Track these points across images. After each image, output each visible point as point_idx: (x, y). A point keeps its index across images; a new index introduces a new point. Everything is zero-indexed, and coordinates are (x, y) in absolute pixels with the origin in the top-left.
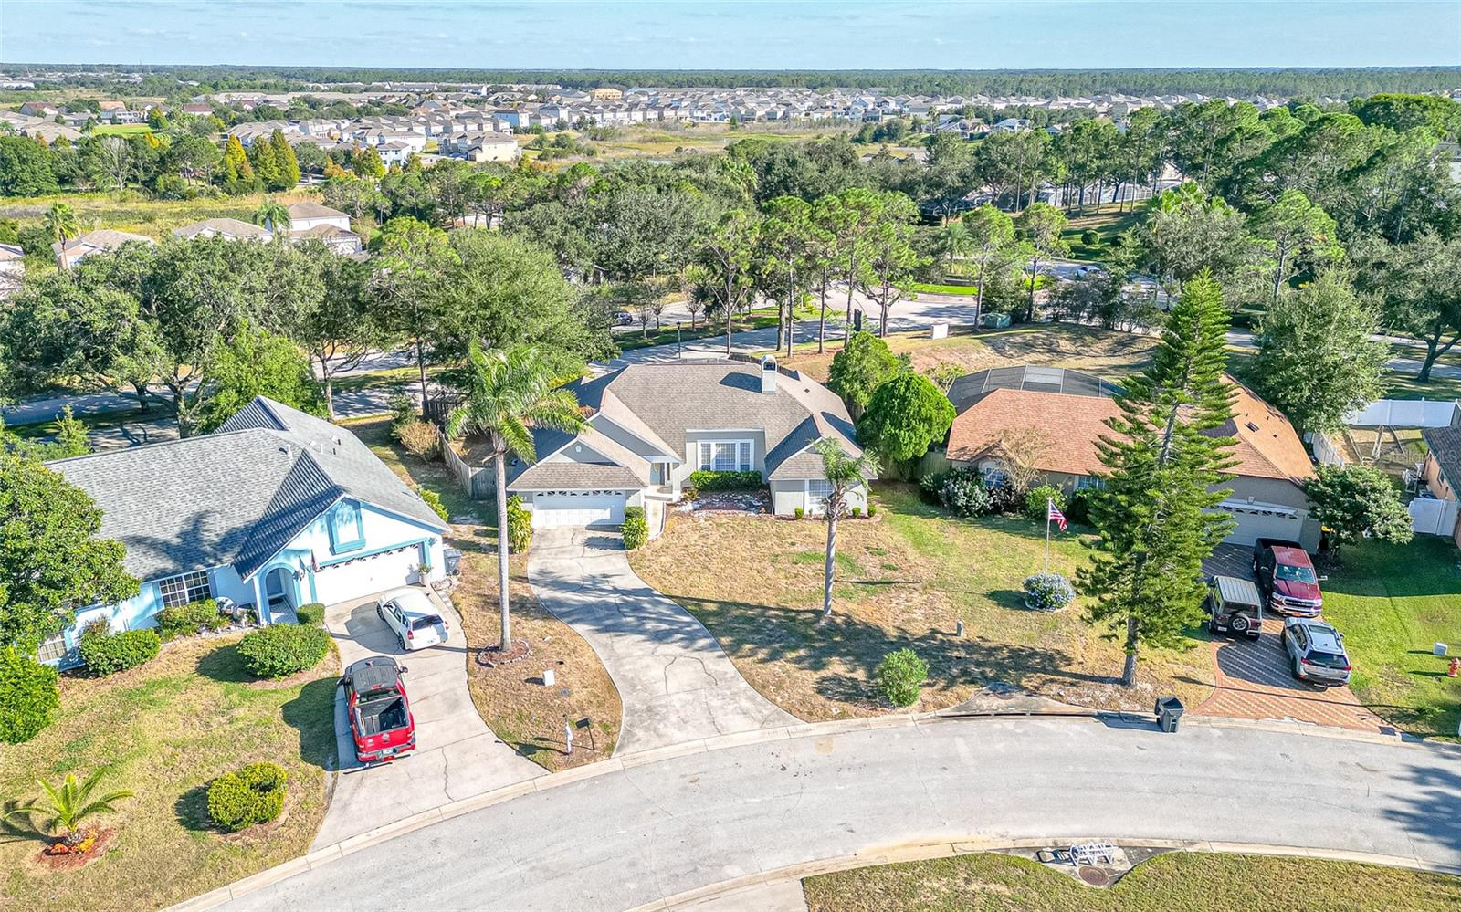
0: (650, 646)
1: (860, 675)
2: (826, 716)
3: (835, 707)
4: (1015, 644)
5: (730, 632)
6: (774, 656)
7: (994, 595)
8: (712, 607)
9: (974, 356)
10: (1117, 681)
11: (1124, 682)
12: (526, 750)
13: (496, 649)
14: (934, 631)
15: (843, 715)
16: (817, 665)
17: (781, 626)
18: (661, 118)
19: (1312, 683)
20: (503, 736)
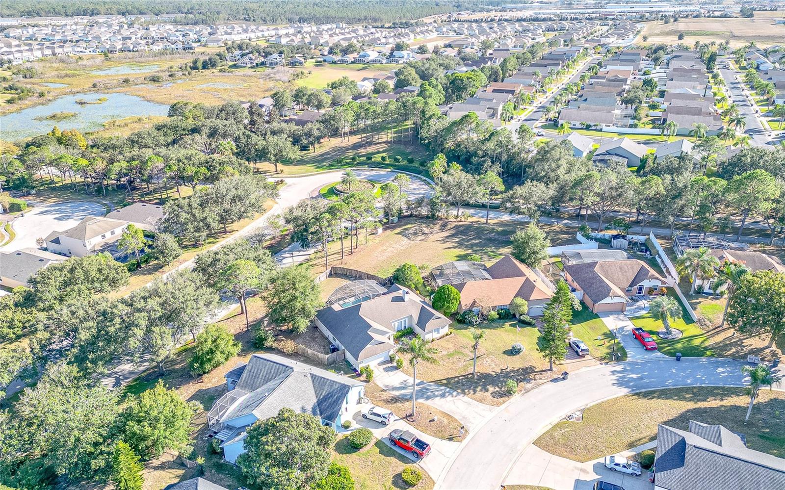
0: (443, 400)
1: (497, 389)
2: (501, 404)
3: (501, 400)
4: (521, 366)
5: (458, 388)
6: (475, 392)
7: (505, 353)
8: (445, 382)
9: (403, 243)
10: (549, 370)
11: (551, 370)
12: (451, 439)
13: (411, 415)
14: (502, 370)
15: (504, 402)
16: (487, 390)
17: (466, 381)
18: (54, 54)
19: (583, 356)
20: (442, 438)
